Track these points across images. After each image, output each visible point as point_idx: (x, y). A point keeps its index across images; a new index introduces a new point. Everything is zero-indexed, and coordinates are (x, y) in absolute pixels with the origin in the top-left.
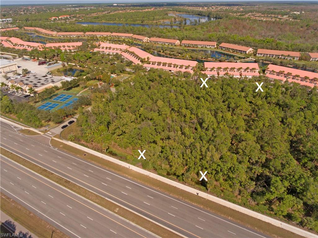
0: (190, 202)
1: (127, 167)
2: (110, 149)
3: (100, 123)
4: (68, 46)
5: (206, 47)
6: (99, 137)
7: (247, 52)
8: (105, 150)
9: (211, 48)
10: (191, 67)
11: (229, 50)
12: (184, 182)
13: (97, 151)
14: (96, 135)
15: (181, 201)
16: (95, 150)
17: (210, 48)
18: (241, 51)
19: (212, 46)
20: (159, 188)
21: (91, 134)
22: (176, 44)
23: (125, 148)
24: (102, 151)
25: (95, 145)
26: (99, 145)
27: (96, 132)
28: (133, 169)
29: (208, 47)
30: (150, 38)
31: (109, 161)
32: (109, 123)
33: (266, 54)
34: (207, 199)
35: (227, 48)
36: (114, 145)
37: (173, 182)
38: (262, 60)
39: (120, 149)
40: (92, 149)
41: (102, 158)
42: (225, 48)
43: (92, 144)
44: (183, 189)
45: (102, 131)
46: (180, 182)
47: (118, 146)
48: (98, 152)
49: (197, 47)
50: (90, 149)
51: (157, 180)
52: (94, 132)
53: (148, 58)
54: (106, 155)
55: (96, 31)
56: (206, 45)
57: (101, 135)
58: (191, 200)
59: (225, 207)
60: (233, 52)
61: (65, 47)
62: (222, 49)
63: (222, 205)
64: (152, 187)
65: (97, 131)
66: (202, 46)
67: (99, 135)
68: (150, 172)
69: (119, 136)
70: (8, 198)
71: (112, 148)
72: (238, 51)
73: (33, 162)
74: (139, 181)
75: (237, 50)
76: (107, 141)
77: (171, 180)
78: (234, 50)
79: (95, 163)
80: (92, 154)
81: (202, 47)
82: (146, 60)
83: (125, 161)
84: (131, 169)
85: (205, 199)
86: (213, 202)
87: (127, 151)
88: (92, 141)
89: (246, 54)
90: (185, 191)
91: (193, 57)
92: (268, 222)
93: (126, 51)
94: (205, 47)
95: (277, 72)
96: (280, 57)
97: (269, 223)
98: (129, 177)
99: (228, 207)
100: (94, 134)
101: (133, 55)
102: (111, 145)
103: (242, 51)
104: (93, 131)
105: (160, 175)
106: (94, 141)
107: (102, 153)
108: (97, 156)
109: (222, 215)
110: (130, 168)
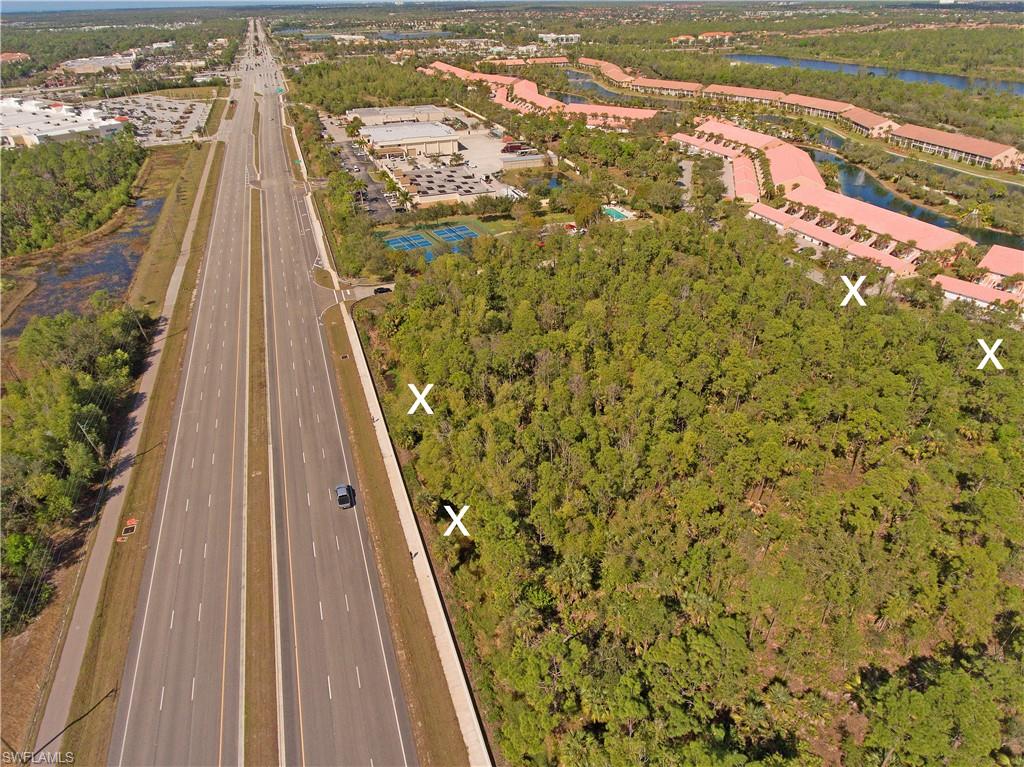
4: (614, 117)
10: (921, 251)
22: (994, 162)
30: (902, 126)
55: (747, 83)
61: (607, 117)
70: (181, 365)
73: (266, 329)
91: (999, 219)
92: (467, 744)
97: (465, 748)
109: (395, 634)
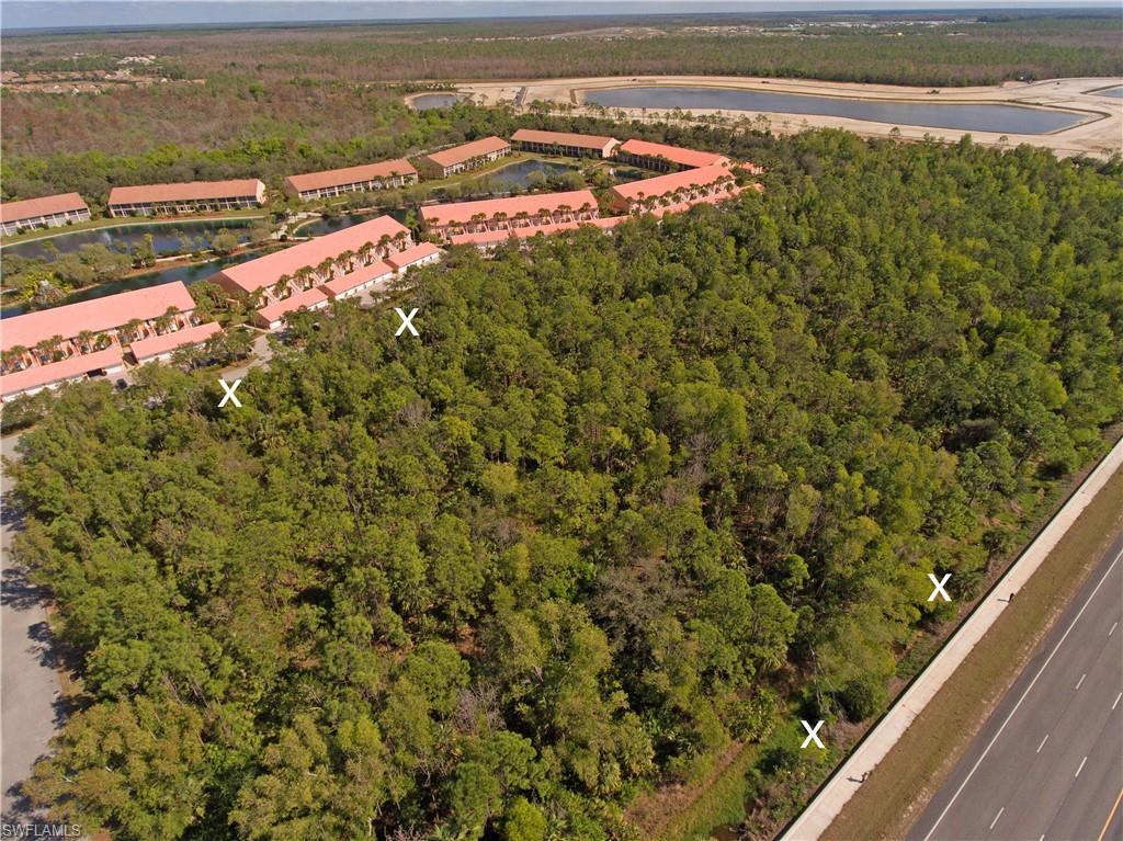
5: (45, 227)
9: (73, 222)
11: (174, 210)
17: (69, 223)
19: (72, 212)
29: (56, 222)
33: (331, 188)
35: (162, 204)
38: (345, 208)
42: (143, 204)
56: (26, 220)
60: (198, 213)
62: (132, 214)
66: (19, 225)
78: (197, 205)
81: (21, 232)
89: (259, 206)
94: (41, 225)
95: (465, 224)
96: (370, 184)
103: (234, 199)
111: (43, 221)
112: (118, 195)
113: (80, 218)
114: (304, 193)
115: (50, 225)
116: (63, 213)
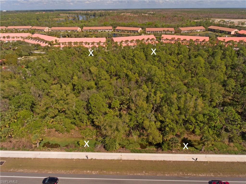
0: (195, 175)
1: (83, 158)
2: (44, 140)
3: (19, 107)
5: (105, 31)
6: (21, 128)
7: (139, 31)
8: (38, 144)
9: (109, 31)
10: (102, 43)
12: (170, 150)
13: (23, 150)
14: (14, 127)
15: (185, 179)
16: (19, 149)
18: (134, 31)
19: (110, 30)
20: (146, 173)
21: (6, 127)
22: (78, 31)
23: (68, 131)
24: (32, 148)
25: (17, 142)
26: (24, 140)
27: (14, 122)
28: (94, 158)
29: (107, 31)
30: (51, 28)
31: (49, 158)
32: (33, 105)
33: (153, 31)
34: (210, 162)
35: (123, 30)
36: (49, 132)
37: (156, 156)
39: (60, 135)
40: (13, 149)
41: (34, 158)
42: (120, 30)
43: (10, 142)
44: (175, 160)
45: (24, 118)
46: (164, 152)
47: (57, 132)
48: (25, 150)
49: (97, 32)
50: (9, 150)
51: (135, 160)
52: (9, 124)
53: (56, 41)
54: (41, 150)
56: (104, 30)
57: (23, 125)
58: (195, 172)
59: (233, 163)
60: (128, 32)
62: (118, 31)
63: (229, 162)
64: (135, 174)
65: (16, 121)
66: (102, 30)
67: (20, 126)
68: (120, 152)
69: (53, 117)
71: (48, 138)
72: (132, 32)
74: (111, 173)
75: (130, 31)
76: (36, 129)
77: (153, 153)
78: (128, 31)
79: (26, 171)
80: (15, 158)
81: (101, 32)
82: (54, 43)
83: (76, 150)
84: (92, 159)
85: (207, 162)
86: (218, 162)
87: (72, 135)
88: (11, 137)
89: (138, 33)
90: (179, 161)
93: (29, 38)
94: (104, 31)
95: (170, 40)
96: (162, 32)
98: (94, 173)
99: (236, 161)
100: (11, 125)
101: (38, 40)
102: (44, 133)
104: (8, 122)
105: (134, 152)
106: (13, 136)
107: (33, 150)
108: (25, 159)
110: (89, 158)
111: (105, 30)
112: (118, 28)
113: (110, 31)
114: (147, 31)
115: (106, 31)
116: (108, 30)
